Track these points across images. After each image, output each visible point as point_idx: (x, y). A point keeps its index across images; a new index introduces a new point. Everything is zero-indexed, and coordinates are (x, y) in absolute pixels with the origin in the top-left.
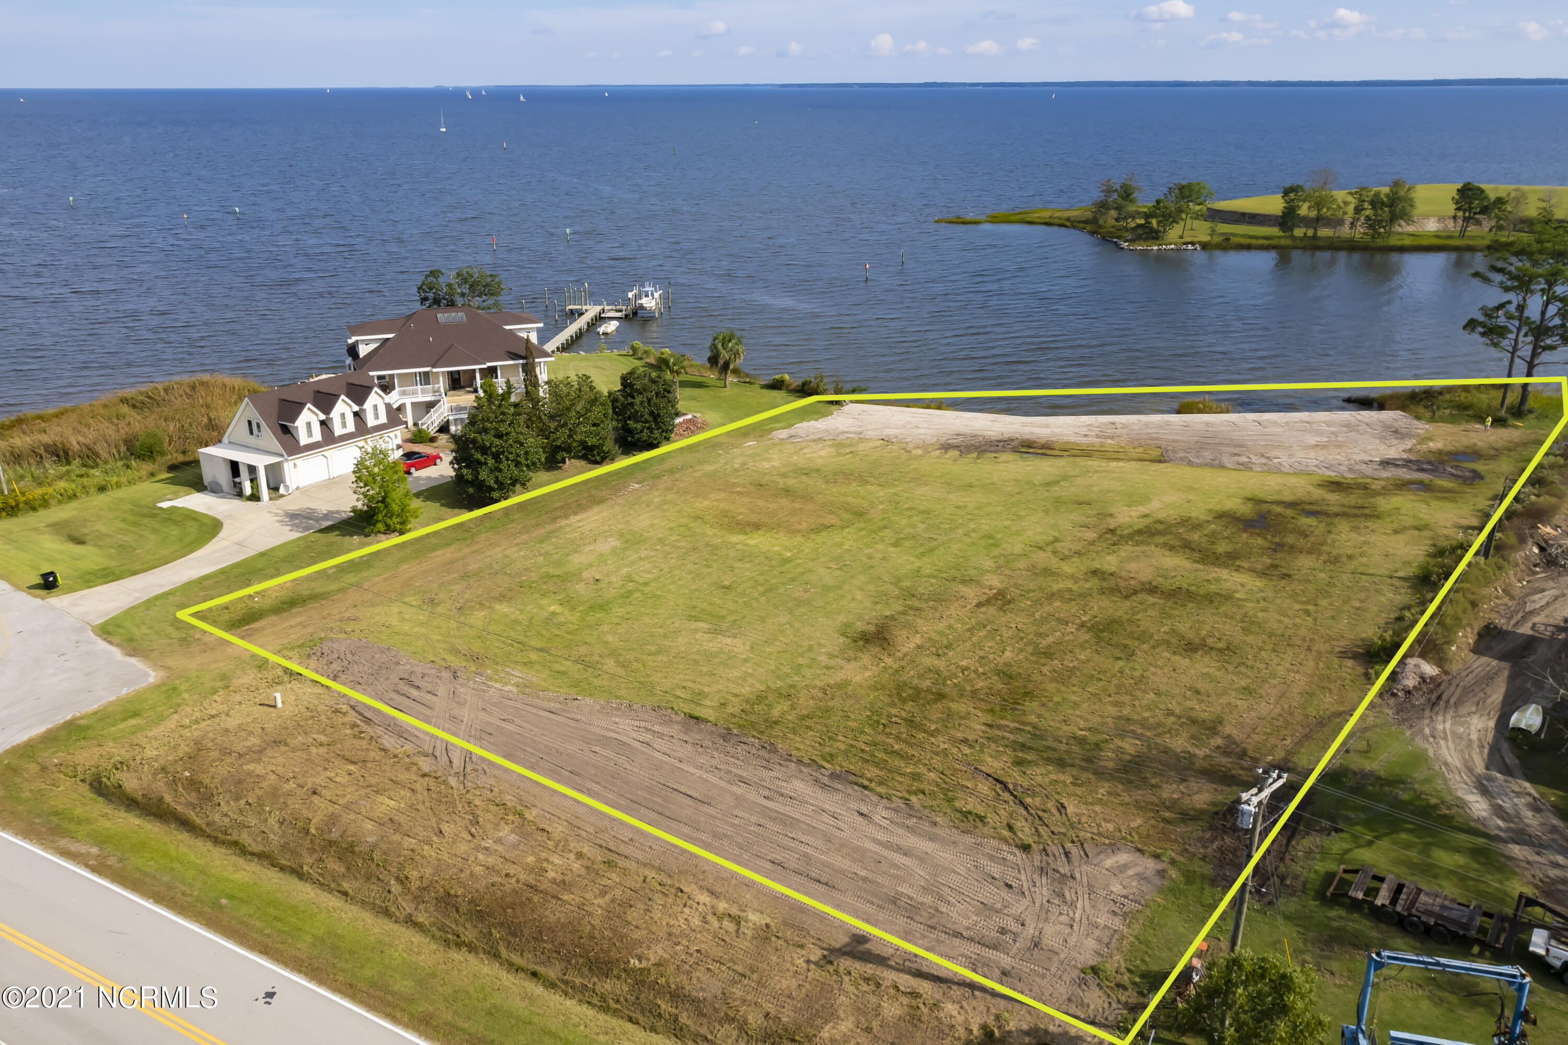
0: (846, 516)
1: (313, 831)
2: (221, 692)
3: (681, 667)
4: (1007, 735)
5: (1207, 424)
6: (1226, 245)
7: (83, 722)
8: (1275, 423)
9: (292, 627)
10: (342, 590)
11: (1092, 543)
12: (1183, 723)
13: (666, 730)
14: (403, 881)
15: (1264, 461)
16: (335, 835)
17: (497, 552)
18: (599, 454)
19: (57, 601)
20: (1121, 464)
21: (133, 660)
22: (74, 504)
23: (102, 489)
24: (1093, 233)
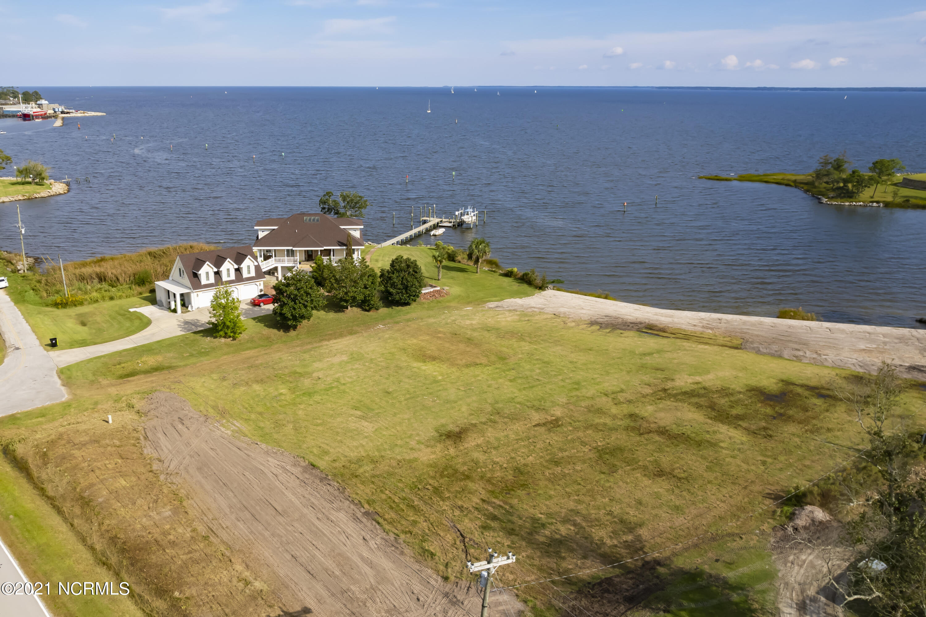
0: (493, 358)
1: (78, 490)
2: (90, 411)
3: (327, 435)
4: (490, 508)
5: (790, 327)
6: (906, 204)
7: (19, 416)
8: (843, 331)
9: (147, 382)
10: (186, 366)
11: (644, 396)
12: (615, 522)
13: (293, 470)
14: (101, 524)
15: (815, 356)
16: (86, 494)
17: (276, 356)
18: (368, 305)
19: (54, 354)
20: (706, 347)
21: (63, 388)
22: (95, 305)
23: (112, 298)
24: (806, 191)
